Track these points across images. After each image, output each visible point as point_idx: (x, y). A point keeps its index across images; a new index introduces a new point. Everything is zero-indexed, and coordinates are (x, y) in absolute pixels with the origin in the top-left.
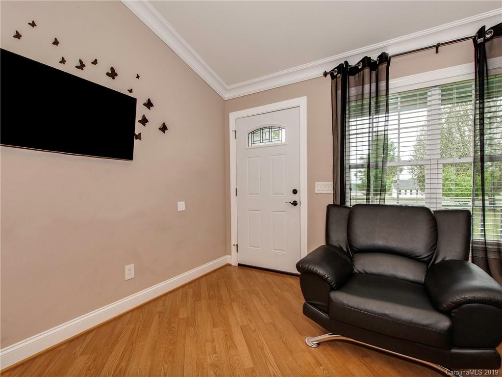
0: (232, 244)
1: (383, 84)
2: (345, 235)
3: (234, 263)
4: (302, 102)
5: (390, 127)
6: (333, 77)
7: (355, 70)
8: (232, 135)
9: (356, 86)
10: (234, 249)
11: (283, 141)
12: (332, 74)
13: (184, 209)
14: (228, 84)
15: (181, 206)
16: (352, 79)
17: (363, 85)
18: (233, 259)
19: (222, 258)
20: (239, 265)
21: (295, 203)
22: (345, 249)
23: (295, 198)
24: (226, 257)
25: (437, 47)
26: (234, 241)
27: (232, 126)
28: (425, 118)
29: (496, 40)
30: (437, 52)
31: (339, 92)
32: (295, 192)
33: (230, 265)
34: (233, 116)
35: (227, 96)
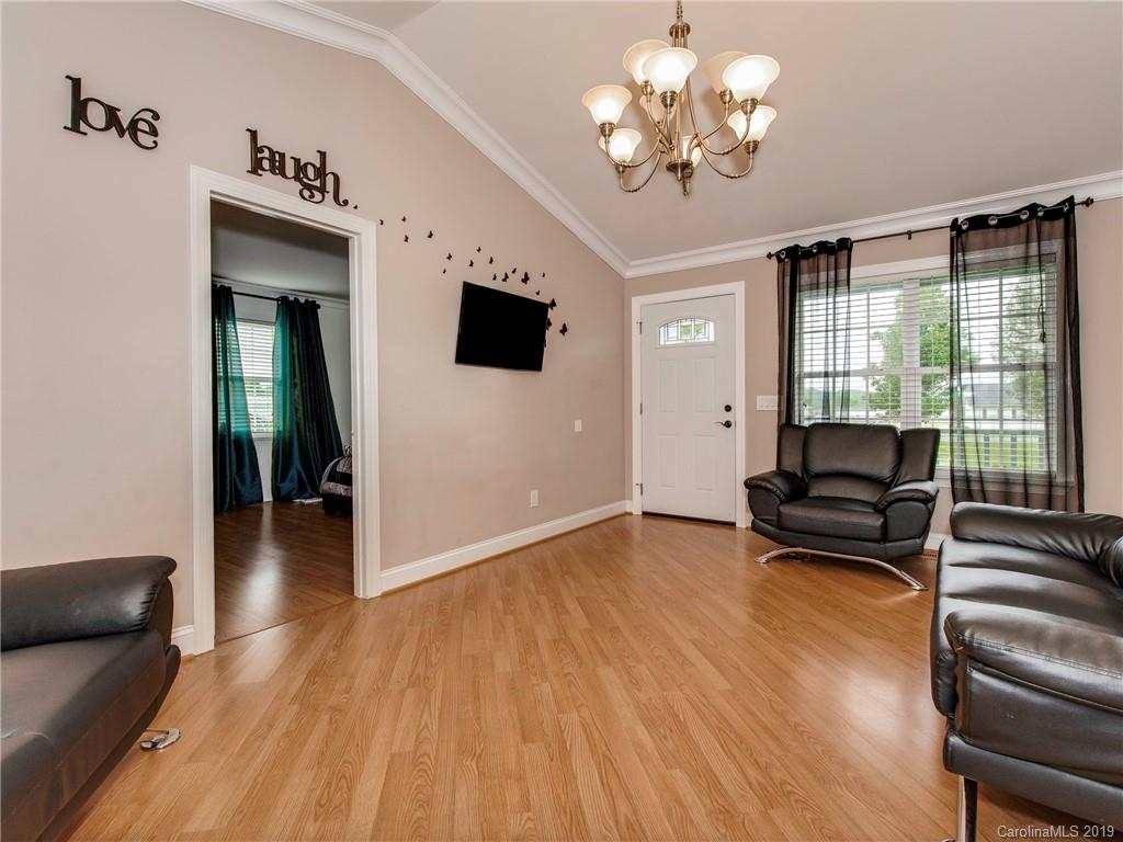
0: (634, 484)
1: (843, 273)
2: (800, 459)
3: (637, 511)
4: (739, 288)
5: (852, 326)
6: (780, 260)
7: (807, 253)
8: (635, 328)
9: (810, 272)
10: (636, 490)
11: (712, 339)
12: (778, 254)
13: (580, 430)
14: (631, 259)
15: (578, 426)
16: (804, 264)
17: (818, 272)
18: (635, 506)
19: (617, 504)
20: (645, 514)
21: (728, 424)
22: (800, 475)
23: (728, 416)
24: (623, 502)
25: (909, 234)
26: (636, 478)
27: (635, 317)
28: (894, 317)
29: (971, 233)
30: (910, 238)
31: (788, 279)
32: (728, 408)
33: (631, 514)
34: (637, 303)
35: (629, 274)
